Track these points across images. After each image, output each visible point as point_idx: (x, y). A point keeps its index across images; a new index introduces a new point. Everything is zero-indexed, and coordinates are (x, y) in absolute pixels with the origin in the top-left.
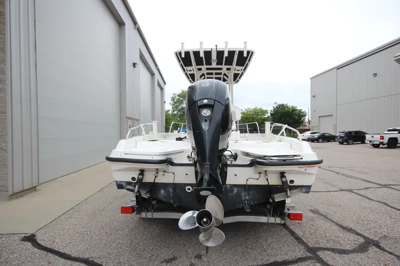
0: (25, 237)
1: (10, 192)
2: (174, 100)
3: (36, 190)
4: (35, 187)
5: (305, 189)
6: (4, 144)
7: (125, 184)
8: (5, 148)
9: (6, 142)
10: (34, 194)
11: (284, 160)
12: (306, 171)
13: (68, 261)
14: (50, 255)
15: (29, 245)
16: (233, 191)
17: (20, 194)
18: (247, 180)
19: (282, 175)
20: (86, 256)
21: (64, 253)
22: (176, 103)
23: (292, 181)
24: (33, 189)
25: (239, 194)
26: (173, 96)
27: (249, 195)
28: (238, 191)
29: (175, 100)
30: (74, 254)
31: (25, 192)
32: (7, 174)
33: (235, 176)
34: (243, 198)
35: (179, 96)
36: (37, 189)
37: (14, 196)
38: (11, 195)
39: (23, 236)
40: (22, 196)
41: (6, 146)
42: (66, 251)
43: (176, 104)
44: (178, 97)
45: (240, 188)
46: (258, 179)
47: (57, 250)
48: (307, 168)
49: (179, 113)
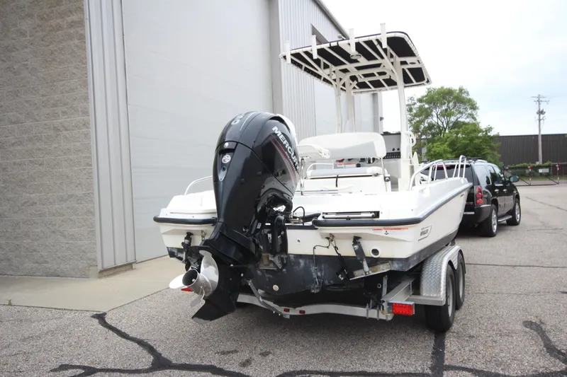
0: (96, 314)
1: (100, 268)
2: (410, 110)
3: (132, 268)
4: (131, 264)
5: (398, 264)
6: (90, 205)
7: (176, 251)
8: (92, 210)
9: (92, 201)
10: (130, 273)
11: (348, 219)
12: (387, 236)
13: (124, 340)
14: (111, 332)
15: (96, 321)
16: (299, 263)
17: (111, 272)
18: (314, 248)
19: (356, 240)
20: (143, 338)
21: (124, 333)
22: (416, 115)
23: (375, 252)
24: (129, 266)
25: (307, 268)
26: (410, 102)
27: (321, 270)
28: (305, 264)
29: (414, 111)
30: (132, 335)
31: (118, 269)
32: (96, 244)
33: (298, 243)
34: (314, 274)
35: (420, 101)
36: (134, 267)
37: (105, 274)
38: (101, 272)
39: (95, 313)
40: (115, 274)
41: (93, 208)
42: (127, 331)
43: (418, 119)
44: (418, 104)
45: (307, 261)
46: (328, 247)
47: (119, 329)
48: (388, 231)
49: (424, 137)
